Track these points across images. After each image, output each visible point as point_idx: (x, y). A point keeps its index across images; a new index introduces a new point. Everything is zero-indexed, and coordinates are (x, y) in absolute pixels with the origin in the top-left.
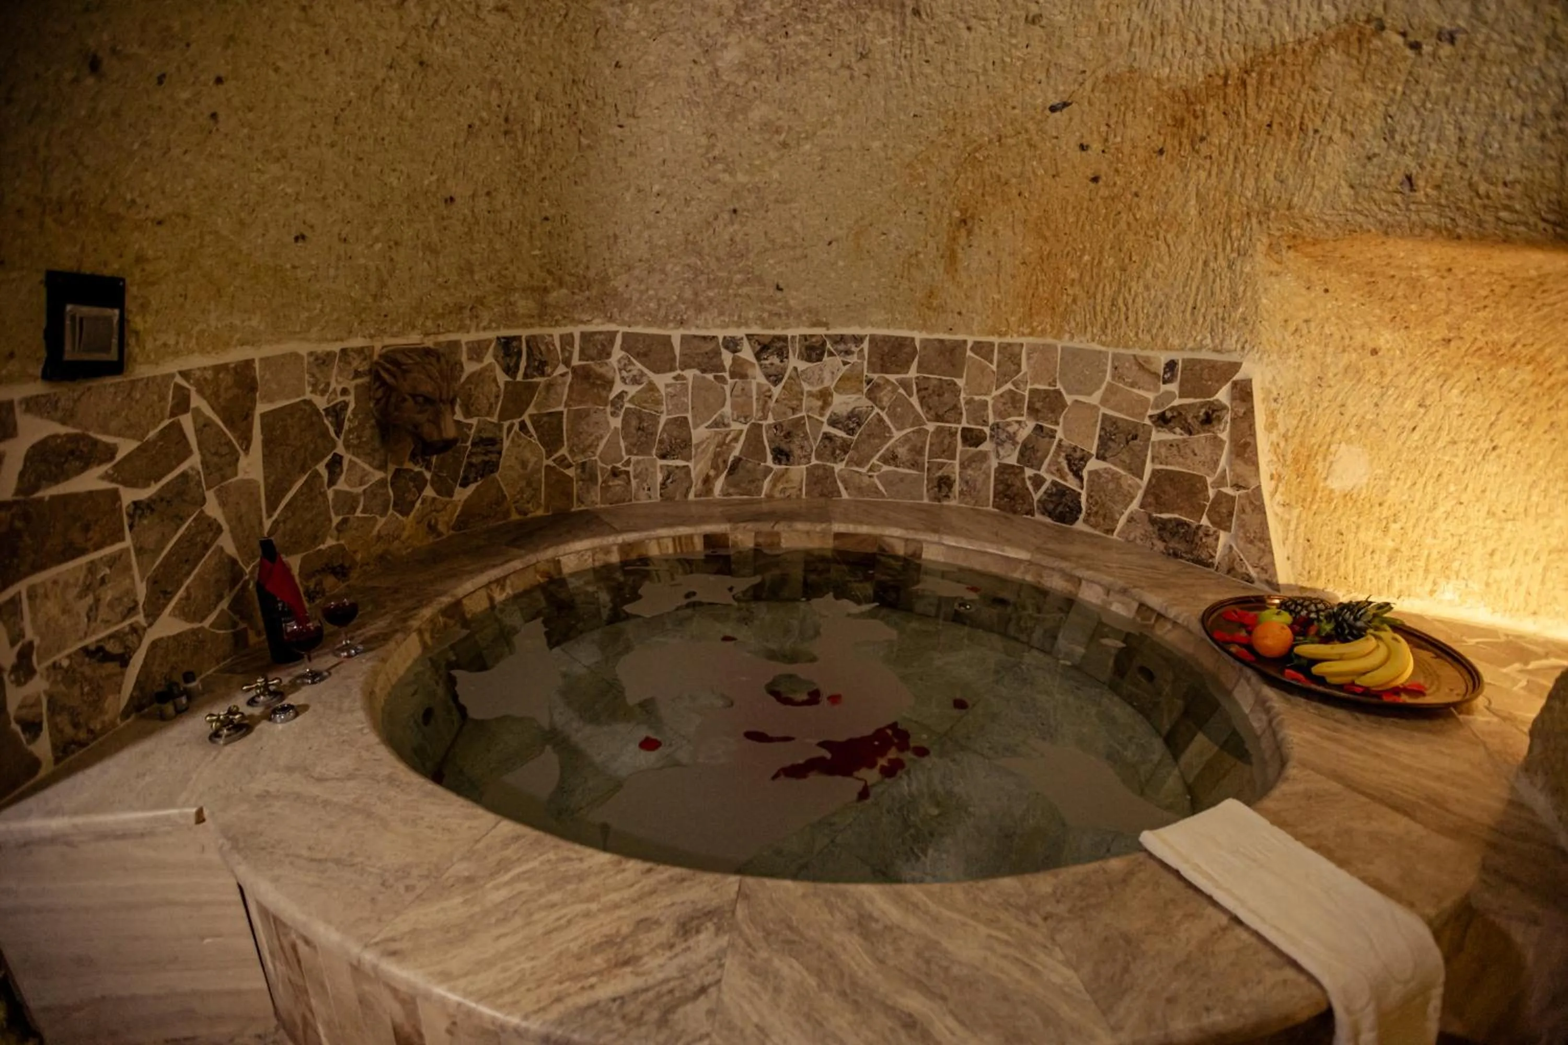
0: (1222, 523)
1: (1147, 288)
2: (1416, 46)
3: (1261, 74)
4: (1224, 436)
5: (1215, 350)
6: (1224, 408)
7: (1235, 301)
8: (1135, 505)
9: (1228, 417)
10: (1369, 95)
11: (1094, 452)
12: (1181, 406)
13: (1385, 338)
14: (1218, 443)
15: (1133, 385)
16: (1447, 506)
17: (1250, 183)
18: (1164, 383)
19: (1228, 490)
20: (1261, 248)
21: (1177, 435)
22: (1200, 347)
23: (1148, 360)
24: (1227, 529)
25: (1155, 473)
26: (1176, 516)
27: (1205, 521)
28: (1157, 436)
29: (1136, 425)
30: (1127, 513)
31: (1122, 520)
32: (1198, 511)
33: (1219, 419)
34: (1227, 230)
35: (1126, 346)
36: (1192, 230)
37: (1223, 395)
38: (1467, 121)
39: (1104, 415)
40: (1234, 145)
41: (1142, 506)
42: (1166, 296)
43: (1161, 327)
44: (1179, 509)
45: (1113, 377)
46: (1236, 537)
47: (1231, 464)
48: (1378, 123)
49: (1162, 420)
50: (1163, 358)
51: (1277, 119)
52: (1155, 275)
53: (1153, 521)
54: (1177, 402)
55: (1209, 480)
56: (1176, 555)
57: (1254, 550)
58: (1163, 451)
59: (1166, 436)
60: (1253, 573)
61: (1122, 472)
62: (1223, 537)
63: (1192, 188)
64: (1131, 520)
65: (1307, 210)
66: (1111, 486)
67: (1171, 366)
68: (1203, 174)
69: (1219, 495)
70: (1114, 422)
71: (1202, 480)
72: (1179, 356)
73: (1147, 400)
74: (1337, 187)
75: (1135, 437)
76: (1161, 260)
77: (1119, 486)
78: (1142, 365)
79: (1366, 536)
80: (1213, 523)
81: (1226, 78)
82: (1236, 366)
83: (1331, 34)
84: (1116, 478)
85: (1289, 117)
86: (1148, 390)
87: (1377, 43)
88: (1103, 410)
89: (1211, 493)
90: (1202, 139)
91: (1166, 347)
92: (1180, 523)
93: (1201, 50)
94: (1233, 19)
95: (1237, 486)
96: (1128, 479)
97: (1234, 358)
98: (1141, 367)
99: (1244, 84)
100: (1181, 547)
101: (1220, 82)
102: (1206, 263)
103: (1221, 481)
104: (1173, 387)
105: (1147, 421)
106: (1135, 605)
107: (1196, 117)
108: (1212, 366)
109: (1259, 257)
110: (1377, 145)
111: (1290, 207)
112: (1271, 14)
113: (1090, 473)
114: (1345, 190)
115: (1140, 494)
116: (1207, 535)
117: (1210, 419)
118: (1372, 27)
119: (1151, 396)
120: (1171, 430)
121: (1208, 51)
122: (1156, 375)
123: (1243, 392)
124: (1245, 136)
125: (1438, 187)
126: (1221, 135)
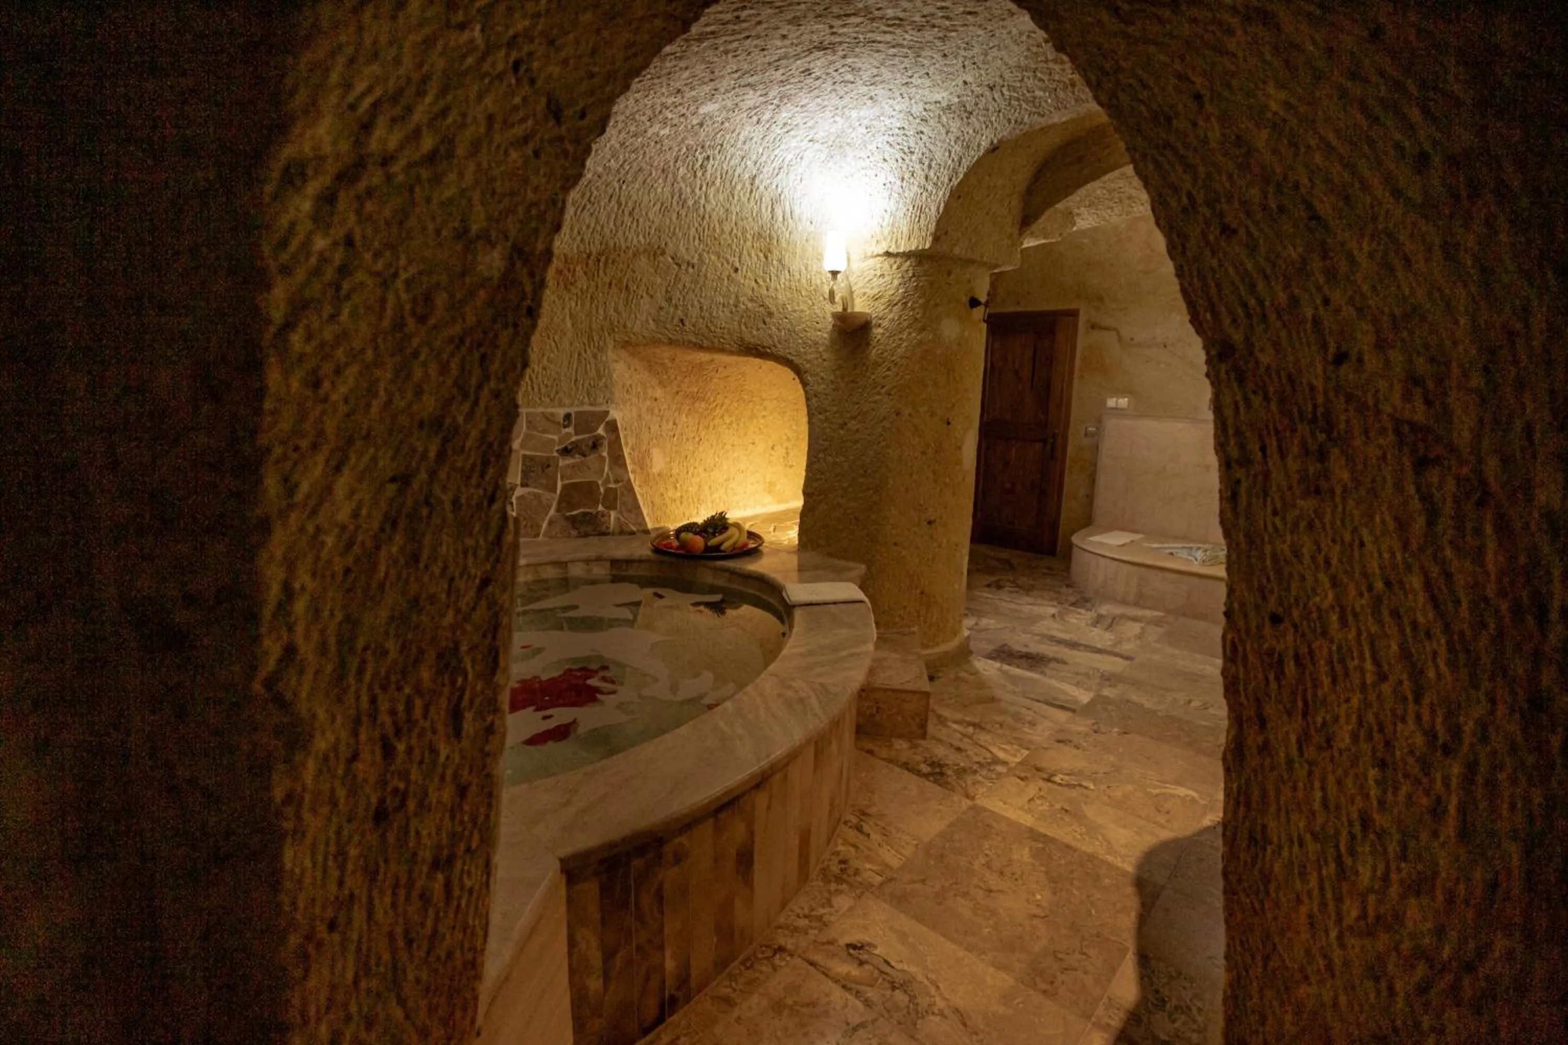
0: (611, 506)
1: (544, 368)
2: (679, 265)
3: (607, 258)
4: (605, 454)
5: (591, 405)
6: (603, 437)
7: (600, 377)
8: (552, 512)
9: (606, 443)
10: (659, 280)
11: (519, 482)
12: (578, 441)
13: (659, 393)
14: (602, 459)
15: (544, 431)
16: (691, 470)
17: (601, 311)
18: (565, 427)
19: (612, 486)
20: (610, 347)
21: (577, 459)
22: (582, 403)
23: (552, 414)
24: (615, 508)
25: (564, 487)
26: (582, 510)
27: (600, 508)
28: (562, 463)
29: (548, 458)
30: (548, 518)
31: (545, 525)
32: (596, 502)
33: (601, 445)
34: (590, 338)
35: (534, 406)
36: (569, 334)
37: (601, 431)
38: (702, 300)
39: (525, 457)
40: (591, 291)
41: (558, 510)
42: (557, 373)
43: (557, 393)
44: (584, 506)
45: (528, 428)
46: (621, 513)
47: (610, 468)
48: (663, 293)
49: (566, 452)
50: (561, 412)
51: (614, 282)
52: (549, 360)
53: (567, 519)
54: (574, 439)
55: (600, 482)
56: (586, 535)
57: (633, 516)
58: (569, 471)
59: (570, 461)
60: (634, 529)
61: (540, 491)
62: (613, 514)
63: (567, 310)
64: (551, 523)
65: (635, 329)
66: (535, 503)
67: (568, 417)
68: (573, 304)
69: (608, 490)
70: (532, 459)
71: (596, 483)
72: (572, 410)
73: (553, 440)
74: (647, 321)
75: (548, 466)
76: (552, 351)
77: (540, 502)
78: (549, 418)
79: (670, 493)
80: (606, 507)
81: (589, 256)
82: (607, 413)
83: (641, 249)
84: (538, 497)
85: (620, 281)
86: (554, 434)
87: (661, 258)
88: (523, 452)
89: (602, 490)
90: (571, 284)
91: (561, 405)
92: (585, 514)
93: (579, 238)
94: (599, 228)
95: (616, 482)
96: (546, 495)
97: (604, 408)
98: (547, 418)
99: (599, 261)
100: (589, 529)
101: (585, 256)
102: (579, 354)
103: (607, 481)
104: (570, 430)
105: (555, 454)
106: (608, 564)
107: (569, 270)
108: (593, 414)
109: (610, 353)
110: (664, 304)
111: (625, 326)
112: (617, 231)
113: (518, 498)
114: (651, 321)
115: (555, 504)
116: (603, 516)
117: (595, 446)
118: (659, 252)
119: (556, 438)
120: (573, 457)
121: (582, 240)
122: (558, 423)
123: (613, 427)
124: (597, 287)
125: (694, 326)
126: (582, 283)
